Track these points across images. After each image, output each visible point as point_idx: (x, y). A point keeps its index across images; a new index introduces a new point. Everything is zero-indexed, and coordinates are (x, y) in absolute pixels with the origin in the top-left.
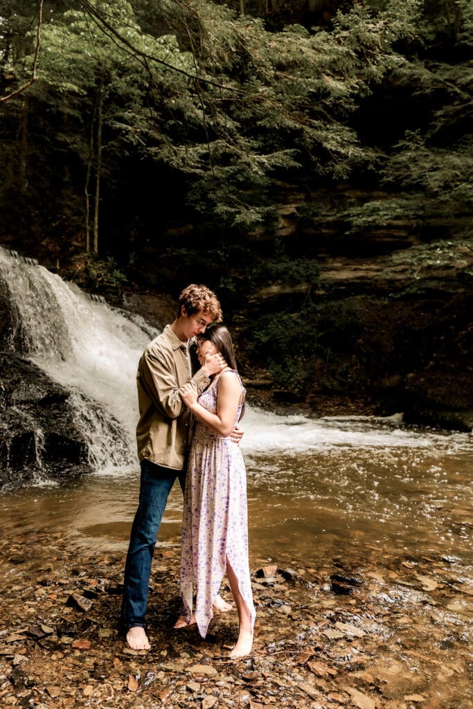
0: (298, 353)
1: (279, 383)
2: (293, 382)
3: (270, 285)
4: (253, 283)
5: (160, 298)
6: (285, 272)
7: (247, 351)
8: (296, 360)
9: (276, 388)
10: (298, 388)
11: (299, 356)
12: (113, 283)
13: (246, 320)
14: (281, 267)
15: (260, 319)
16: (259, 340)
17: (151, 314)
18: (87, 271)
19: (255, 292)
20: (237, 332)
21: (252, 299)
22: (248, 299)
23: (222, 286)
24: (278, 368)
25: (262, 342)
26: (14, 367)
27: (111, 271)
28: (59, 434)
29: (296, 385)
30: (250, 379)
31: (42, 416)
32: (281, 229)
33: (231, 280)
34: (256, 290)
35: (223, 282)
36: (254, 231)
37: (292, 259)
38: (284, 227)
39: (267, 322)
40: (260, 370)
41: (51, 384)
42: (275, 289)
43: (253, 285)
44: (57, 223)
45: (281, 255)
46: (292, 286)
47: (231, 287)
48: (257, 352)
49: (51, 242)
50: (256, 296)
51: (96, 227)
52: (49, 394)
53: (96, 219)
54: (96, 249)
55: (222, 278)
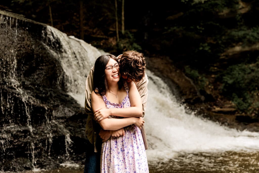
0: (254, 90)
1: (241, 110)
2: (250, 110)
3: (234, 46)
4: (222, 45)
5: (162, 59)
6: (244, 37)
7: (219, 90)
8: (253, 95)
9: (238, 113)
10: (255, 113)
11: (254, 92)
13: (219, 70)
14: (241, 33)
15: (228, 69)
16: (226, 83)
17: (156, 69)
18: (117, 45)
19: (224, 52)
20: (213, 78)
21: (222, 56)
22: (219, 56)
23: (201, 48)
24: (240, 100)
25: (229, 84)
26: (57, 97)
27: (132, 44)
28: (81, 137)
29: (253, 111)
30: (221, 108)
31: (71, 126)
32: (241, 9)
33: (206, 44)
34: (225, 50)
35: (202, 46)
36: (223, 12)
37: (249, 28)
38: (243, 8)
39: (232, 70)
40: (228, 102)
41: (79, 108)
42: (238, 49)
43: (223, 47)
44: (102, 19)
45: (241, 25)
46: (249, 46)
47: (207, 49)
48: (225, 90)
49: (98, 30)
50: (224, 54)
51: (123, 18)
52: (76, 113)
53: (123, 13)
54: (123, 31)
55: (201, 44)
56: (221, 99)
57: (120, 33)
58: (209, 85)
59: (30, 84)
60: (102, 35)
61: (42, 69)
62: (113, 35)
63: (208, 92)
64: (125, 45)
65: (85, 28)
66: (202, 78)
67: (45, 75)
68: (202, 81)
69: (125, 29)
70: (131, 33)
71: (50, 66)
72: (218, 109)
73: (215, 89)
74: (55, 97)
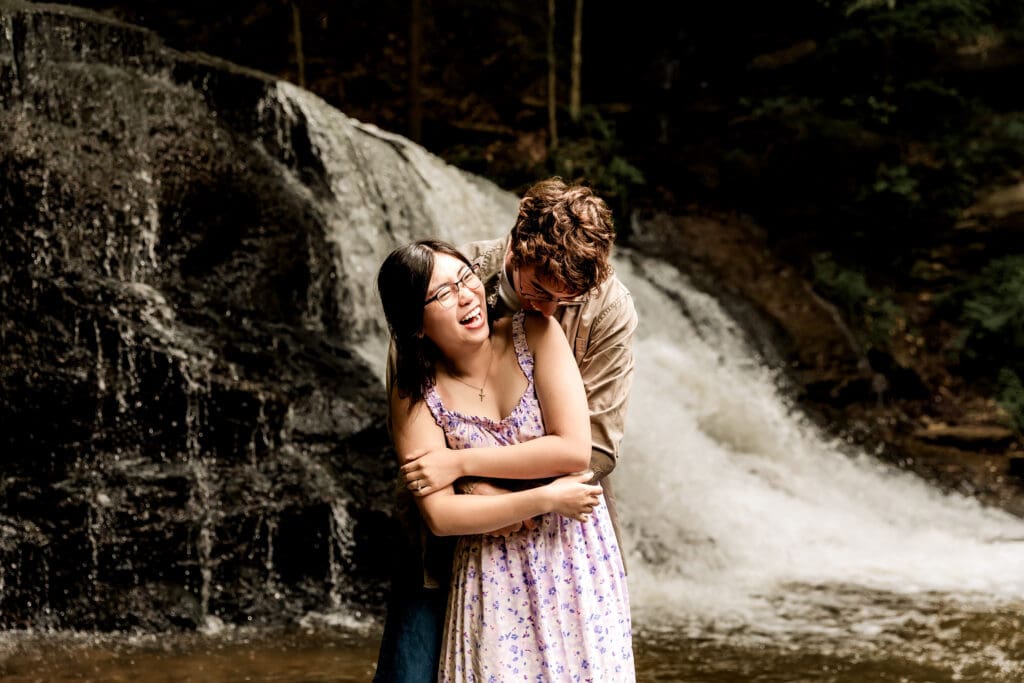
3: (1014, 182)
4: (967, 177)
5: (724, 223)
7: (947, 352)
9: (1021, 448)
12: (609, 189)
13: (948, 273)
15: (985, 270)
16: (977, 326)
17: (697, 260)
19: (973, 201)
20: (923, 304)
21: (965, 219)
22: (954, 220)
23: (881, 186)
25: (986, 331)
26: (304, 358)
27: (606, 160)
28: (389, 514)
30: (951, 424)
31: (356, 472)
33: (903, 171)
34: (976, 194)
35: (886, 178)
36: (974, 43)
39: (1001, 276)
40: (980, 401)
43: (969, 183)
44: (494, 58)
47: (904, 188)
48: (972, 354)
49: (478, 103)
50: (975, 210)
51: (577, 58)
52: (374, 423)
53: (577, 40)
54: (575, 110)
55: (882, 168)
56: (955, 390)
57: (563, 115)
58: (907, 330)
59: (206, 304)
60: (491, 122)
61: (253, 249)
62: (536, 123)
63: (903, 360)
64: (579, 164)
65: (428, 92)
66: (880, 302)
67: (264, 272)
68: (878, 315)
69: (583, 102)
70: (606, 116)
71: (283, 239)
72: (937, 428)
73: (932, 348)
74: (296, 358)
